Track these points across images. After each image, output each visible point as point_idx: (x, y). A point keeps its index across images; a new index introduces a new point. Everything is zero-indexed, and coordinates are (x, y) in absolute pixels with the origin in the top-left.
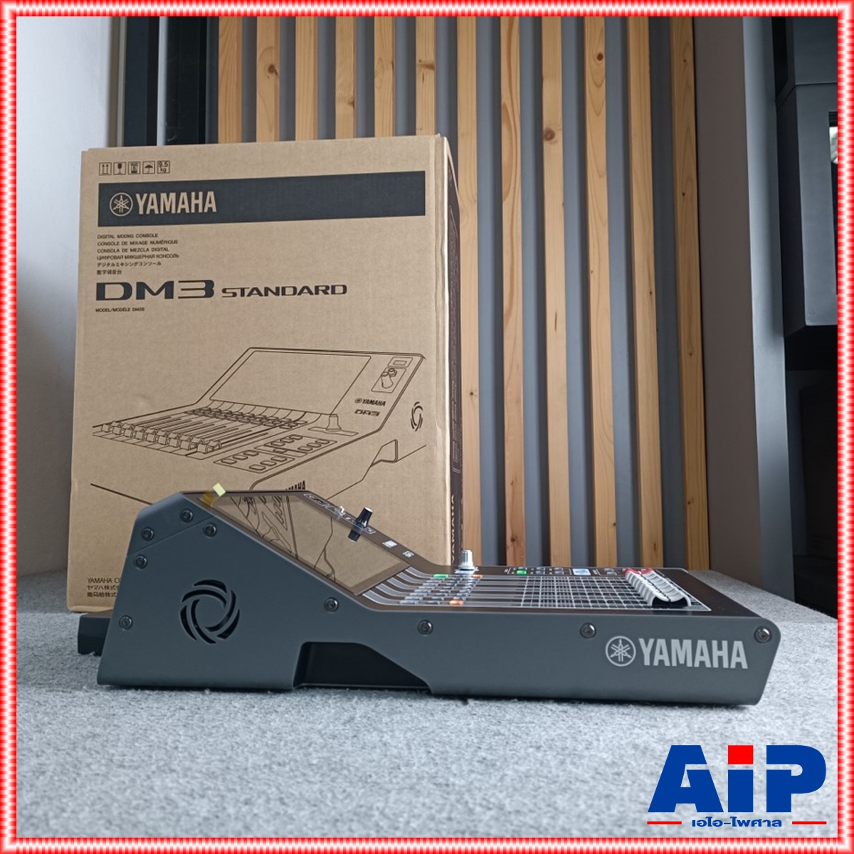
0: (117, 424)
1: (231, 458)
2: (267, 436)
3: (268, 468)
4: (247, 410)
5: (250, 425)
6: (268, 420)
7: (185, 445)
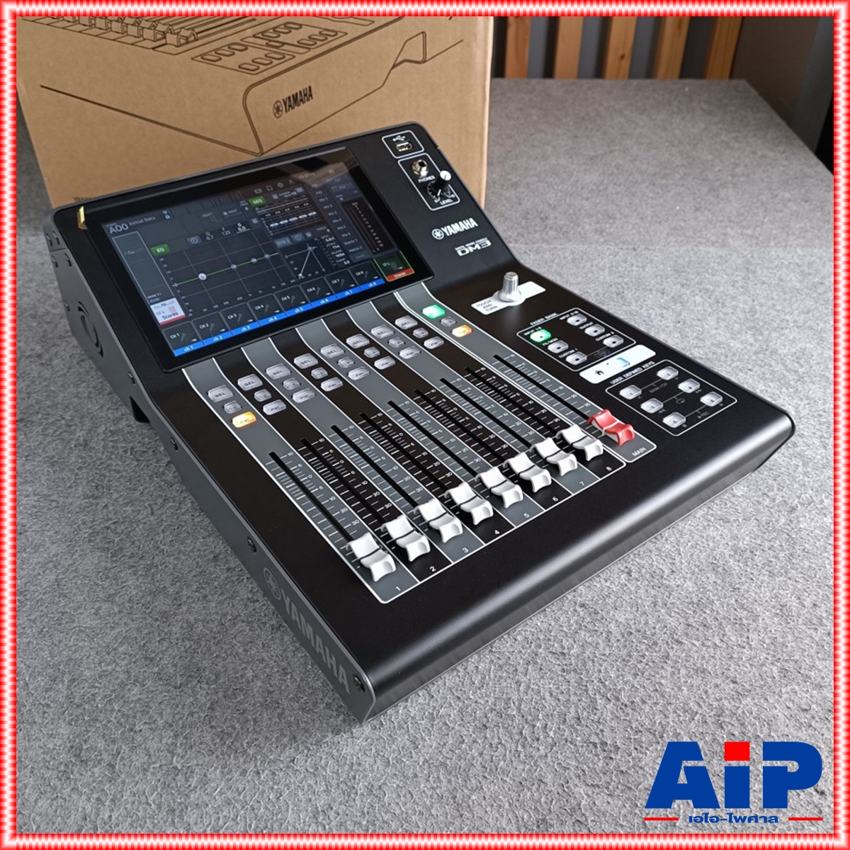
1: (213, 53)
2: (255, 23)
3: (262, 67)
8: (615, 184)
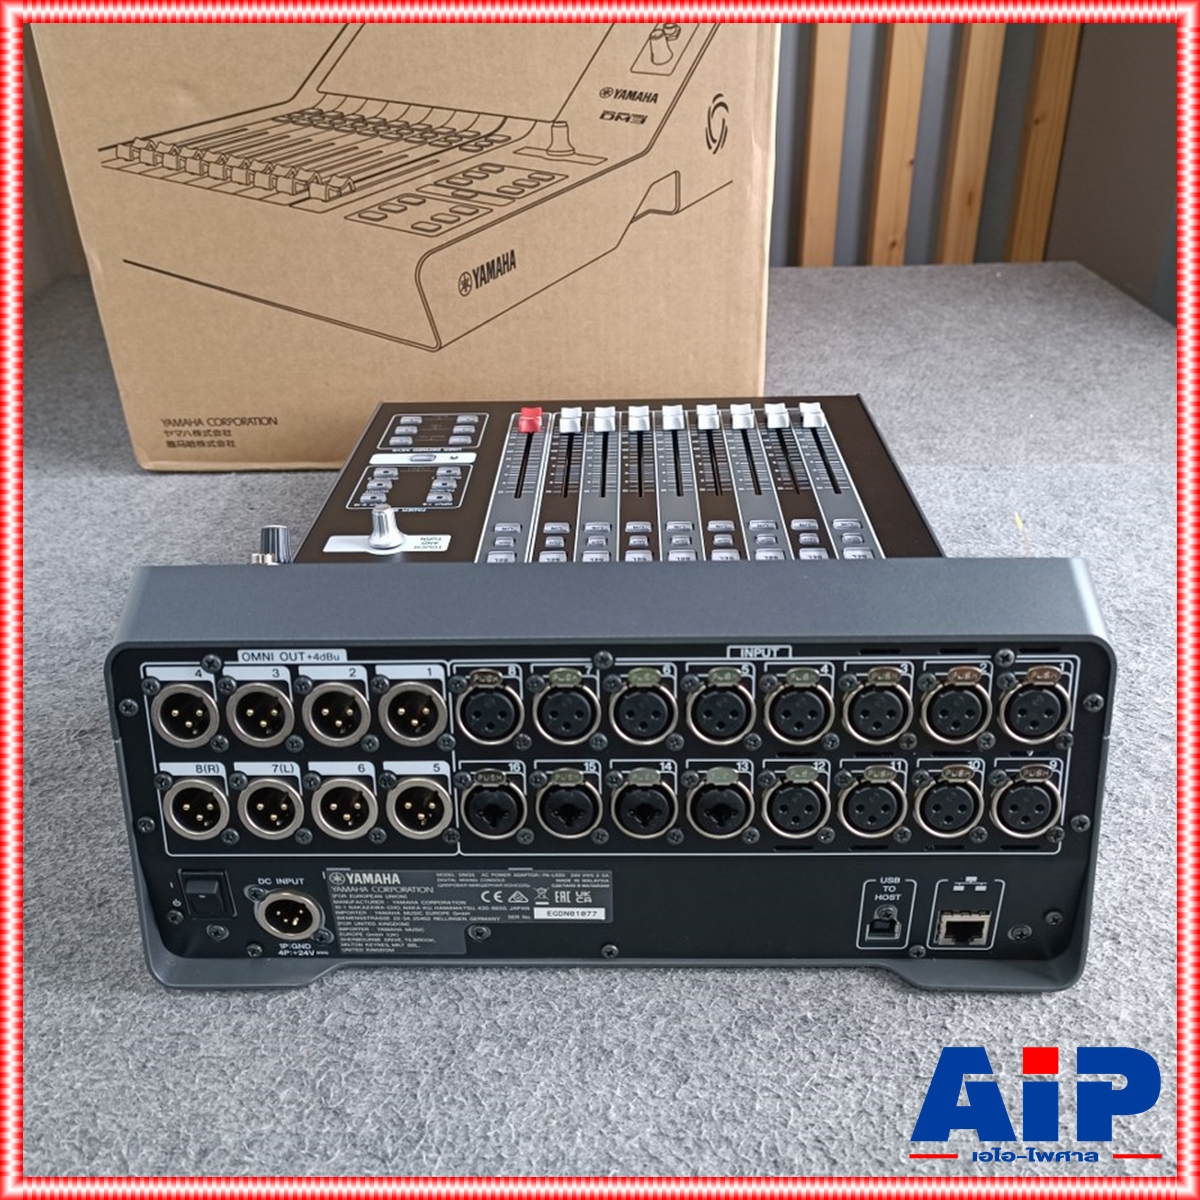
0: (144, 144)
1: (376, 209)
2: (437, 166)
3: (445, 227)
4: (392, 113)
5: (403, 145)
6: (437, 134)
7: (284, 184)
8: (932, 389)
